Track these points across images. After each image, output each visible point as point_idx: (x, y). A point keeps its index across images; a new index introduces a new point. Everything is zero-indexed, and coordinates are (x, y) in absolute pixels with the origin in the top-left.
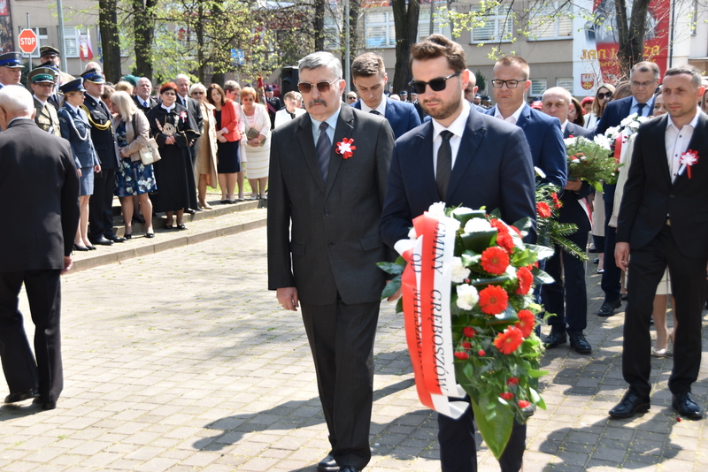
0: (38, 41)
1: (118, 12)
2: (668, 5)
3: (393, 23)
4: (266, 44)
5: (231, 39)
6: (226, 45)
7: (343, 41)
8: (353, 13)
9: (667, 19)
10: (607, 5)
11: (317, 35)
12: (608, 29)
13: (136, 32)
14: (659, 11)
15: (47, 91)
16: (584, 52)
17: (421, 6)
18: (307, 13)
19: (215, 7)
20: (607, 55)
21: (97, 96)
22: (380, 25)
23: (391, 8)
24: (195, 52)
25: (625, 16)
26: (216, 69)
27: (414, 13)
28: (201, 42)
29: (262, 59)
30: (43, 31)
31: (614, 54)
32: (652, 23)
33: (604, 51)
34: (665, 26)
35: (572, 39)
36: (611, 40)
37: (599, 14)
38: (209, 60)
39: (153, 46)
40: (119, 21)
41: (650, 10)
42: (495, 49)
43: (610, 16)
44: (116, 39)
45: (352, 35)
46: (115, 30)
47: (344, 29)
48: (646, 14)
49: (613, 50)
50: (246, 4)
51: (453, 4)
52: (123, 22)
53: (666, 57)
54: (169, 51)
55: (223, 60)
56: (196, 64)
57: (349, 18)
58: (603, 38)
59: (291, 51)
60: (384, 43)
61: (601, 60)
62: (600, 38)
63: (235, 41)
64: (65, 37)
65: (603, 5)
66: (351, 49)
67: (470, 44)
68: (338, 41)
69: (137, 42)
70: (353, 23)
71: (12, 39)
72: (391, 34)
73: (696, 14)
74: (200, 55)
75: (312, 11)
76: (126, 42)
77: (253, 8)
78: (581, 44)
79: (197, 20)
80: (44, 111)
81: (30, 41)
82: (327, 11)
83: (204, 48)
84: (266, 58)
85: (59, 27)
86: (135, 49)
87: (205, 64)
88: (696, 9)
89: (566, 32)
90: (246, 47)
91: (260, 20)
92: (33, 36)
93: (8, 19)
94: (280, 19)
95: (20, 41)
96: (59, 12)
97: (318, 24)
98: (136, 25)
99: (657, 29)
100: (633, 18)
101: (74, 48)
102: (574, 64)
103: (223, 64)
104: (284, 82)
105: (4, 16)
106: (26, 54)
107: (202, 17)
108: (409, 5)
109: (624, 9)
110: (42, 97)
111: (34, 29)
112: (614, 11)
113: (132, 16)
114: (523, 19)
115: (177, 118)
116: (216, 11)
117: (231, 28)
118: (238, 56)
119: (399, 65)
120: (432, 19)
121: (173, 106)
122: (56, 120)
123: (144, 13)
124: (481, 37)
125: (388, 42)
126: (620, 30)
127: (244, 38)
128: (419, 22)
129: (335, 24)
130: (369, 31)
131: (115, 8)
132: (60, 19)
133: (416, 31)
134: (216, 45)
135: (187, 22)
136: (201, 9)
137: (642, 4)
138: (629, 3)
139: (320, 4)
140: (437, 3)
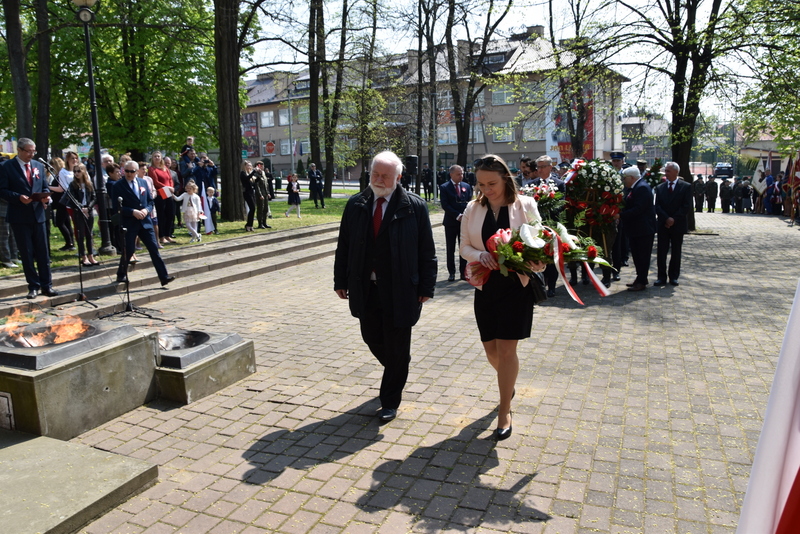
7: (430, 142)
9: (592, 132)
10: (563, 123)
11: (419, 139)
12: (564, 136)
16: (552, 146)
20: (564, 148)
22: (448, 135)
27: (468, 127)
28: (362, 144)
33: (562, 146)
34: (591, 136)
35: (545, 141)
36: (566, 141)
37: (558, 128)
43: (565, 129)
49: (566, 146)
51: (484, 122)
53: (592, 150)
58: (561, 140)
60: (452, 142)
61: (561, 151)
62: (559, 140)
65: (561, 123)
67: (493, 143)
68: (427, 141)
72: (455, 141)
75: (416, 127)
78: (550, 143)
82: (422, 127)
89: (542, 137)
94: (399, 131)
97: (419, 133)
98: (326, 136)
108: (464, 123)
109: (573, 126)
112: (568, 125)
117: (373, 137)
119: (460, 153)
120: (474, 129)
126: (571, 135)
129: (425, 132)
130: (439, 136)
133: (468, 136)
137: (582, 124)
138: (575, 123)
139: (420, 124)
140: (475, 121)
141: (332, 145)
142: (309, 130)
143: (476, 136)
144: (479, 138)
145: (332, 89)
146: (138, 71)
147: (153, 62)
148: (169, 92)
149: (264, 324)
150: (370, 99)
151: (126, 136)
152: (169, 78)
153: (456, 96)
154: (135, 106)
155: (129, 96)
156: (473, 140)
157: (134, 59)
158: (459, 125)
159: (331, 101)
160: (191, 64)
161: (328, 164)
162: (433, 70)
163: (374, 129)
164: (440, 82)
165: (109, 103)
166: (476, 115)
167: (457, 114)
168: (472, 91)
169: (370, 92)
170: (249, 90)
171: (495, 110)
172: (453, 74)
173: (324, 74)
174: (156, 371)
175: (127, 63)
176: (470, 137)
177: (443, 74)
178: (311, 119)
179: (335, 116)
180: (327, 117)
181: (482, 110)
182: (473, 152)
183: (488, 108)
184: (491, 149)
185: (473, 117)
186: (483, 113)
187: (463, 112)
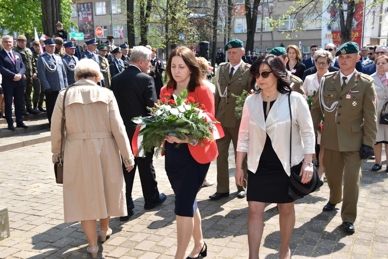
0: (102, 31)
1: (134, 19)
2: (362, 16)
3: (246, 23)
4: (193, 32)
5: (179, 30)
6: (177, 33)
7: (225, 30)
8: (230, 19)
9: (362, 21)
10: (336, 15)
11: (214, 28)
12: (336, 25)
13: (141, 28)
14: (358, 18)
15: (105, 53)
16: (326, 35)
17: (258, 15)
18: (210, 19)
19: (173, 17)
20: (336, 37)
21: (126, 55)
22: (240, 24)
23: (245, 16)
24: (165, 35)
25: (344, 20)
26: (173, 42)
27: (255, 19)
28: (167, 31)
29: (192, 38)
30: (105, 27)
31: (339, 36)
32: (355, 23)
33: (335, 35)
34: (360, 24)
35: (321, 30)
36: (338, 30)
37: (333, 19)
38: (170, 39)
39: (148, 33)
40: (135, 23)
41: (355, 17)
42: (289, 35)
43: (338, 20)
44: (133, 31)
45: (229, 28)
46: (133, 27)
47: (225, 25)
48: (352, 19)
49: (339, 34)
50: (186, 16)
51: (271, 15)
52: (136, 24)
53: (361, 37)
54: (154, 35)
55: (176, 39)
56: (165, 40)
57: (228, 21)
58: (334, 29)
59: (204, 35)
60: (242, 31)
61: (333, 38)
62: (333, 29)
63: (181, 31)
64: (113, 29)
65: (334, 15)
66: (228, 34)
67: (278, 31)
68: (223, 30)
69: (142, 32)
70: (229, 23)
71: (93, 31)
72: (245, 27)
73: (374, 20)
74: (167, 37)
75: (212, 18)
76: (137, 32)
77: (188, 17)
78: (325, 32)
79: (165, 22)
80: (103, 61)
81: (100, 32)
82: (219, 18)
83: (168, 34)
84: (193, 38)
85: (111, 26)
86: (141, 34)
87: (168, 40)
88: (374, 18)
89: (319, 26)
90: (185, 33)
91: (191, 22)
92: (101, 30)
93: (92, 23)
94: (199, 21)
95: (97, 32)
96: (111, 20)
97: (215, 23)
98: (141, 25)
99: (357, 25)
100: (347, 21)
101: (117, 34)
102: (322, 40)
103: (176, 40)
104: (200, 48)
105: (91, 22)
106: (98, 37)
107: (167, 21)
108: (253, 15)
109: (343, 17)
110: (103, 56)
111: (102, 27)
112: (339, 17)
113: (140, 21)
114: (300, 22)
115: (156, 63)
116: (173, 18)
117: (180, 25)
118: (182, 37)
119: (248, 40)
120: (262, 20)
121: (155, 58)
122: (108, 65)
123: (145, 20)
124: (283, 28)
125: (244, 31)
126: (341, 26)
127: (184, 30)
128: (257, 22)
129: (222, 23)
130: (236, 25)
131: (133, 18)
132: (112, 23)
133: (256, 26)
134: (173, 33)
135: (162, 23)
136: (167, 18)
137: (351, 15)
138: (345, 14)
139: (216, 15)
140: (264, 14)
143: (265, 27)
144: (267, 28)
149: (42, 186)
156: (262, 29)
158: (248, 16)
163: (179, 18)
166: (265, 9)
167: (247, 8)
176: (258, 26)
178: (128, 10)
179: (149, 8)
180: (142, 8)
181: (270, 5)
182: (261, 39)
183: (275, 2)
184: (277, 37)
185: (263, 10)
186: (272, 8)
187: (252, 7)
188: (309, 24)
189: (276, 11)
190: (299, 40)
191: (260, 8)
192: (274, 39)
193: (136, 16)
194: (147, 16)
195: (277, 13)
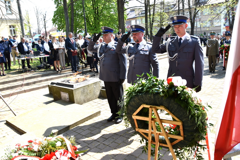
12: (227, 24)
27: (194, 23)
33: (227, 28)
36: (228, 26)
37: (226, 21)
42: (208, 29)
51: (200, 21)
60: (189, 28)
78: (223, 27)
89: (220, 25)
100: (232, 22)
102: (222, 30)
109: (230, 21)
112: (228, 21)
114: (213, 24)
120: (197, 23)
124: (205, 26)
126: (229, 24)
138: (231, 19)
140: (197, 21)
141: (152, 30)
142: (145, 26)
143: (198, 25)
144: (199, 26)
145: (152, 13)
146: (96, 11)
147: (100, 8)
148: (105, 16)
150: (163, 15)
151: (94, 29)
152: (105, 12)
153: (190, 13)
154: (96, 21)
155: (94, 18)
156: (196, 27)
157: (95, 8)
158: (191, 22)
159: (151, 17)
160: (111, 8)
161: (151, 36)
162: (183, 5)
163: (165, 24)
164: (186, 9)
165: (89, 20)
166: (198, 19)
167: (191, 19)
168: (196, 11)
169: (163, 13)
170: (128, 14)
171: (204, 17)
172: (189, 7)
173: (149, 9)
174: (101, 90)
175: (93, 9)
176: (195, 25)
177: (186, 6)
178: (146, 23)
179: (153, 21)
180: (150, 22)
181: (200, 17)
182: (196, 30)
183: (202, 16)
184: (203, 29)
185: (197, 19)
186: (200, 18)
187: (193, 18)
188: (216, 24)
189: (202, 19)
190: (212, 30)
191: (196, 19)
192: (202, 30)
193: (149, 24)
194: (152, 24)
195: (202, 20)
